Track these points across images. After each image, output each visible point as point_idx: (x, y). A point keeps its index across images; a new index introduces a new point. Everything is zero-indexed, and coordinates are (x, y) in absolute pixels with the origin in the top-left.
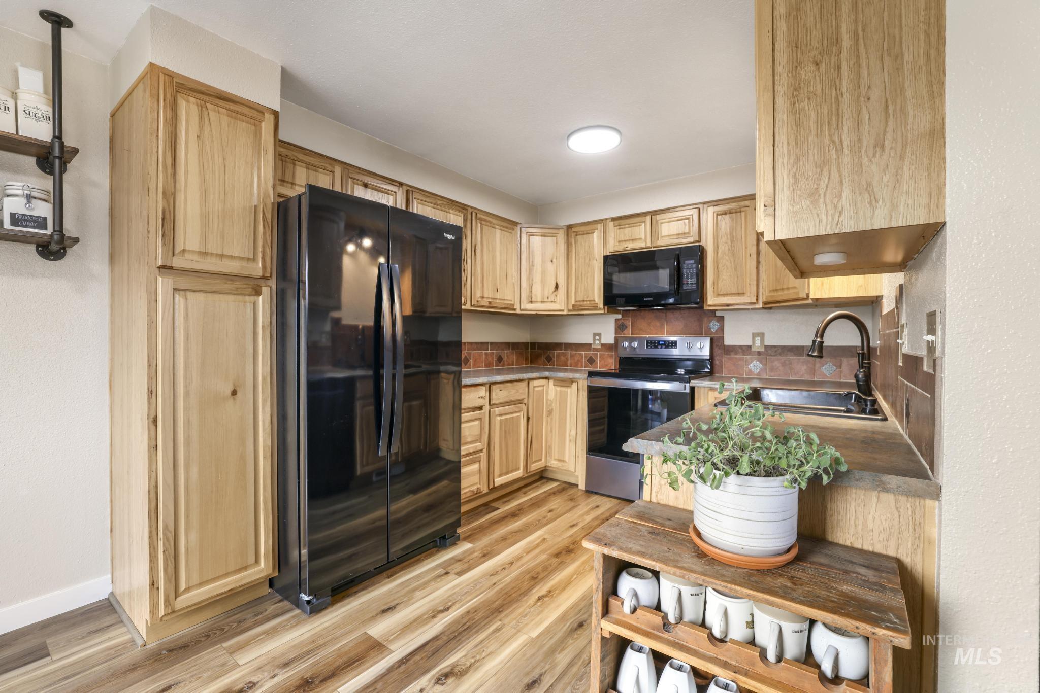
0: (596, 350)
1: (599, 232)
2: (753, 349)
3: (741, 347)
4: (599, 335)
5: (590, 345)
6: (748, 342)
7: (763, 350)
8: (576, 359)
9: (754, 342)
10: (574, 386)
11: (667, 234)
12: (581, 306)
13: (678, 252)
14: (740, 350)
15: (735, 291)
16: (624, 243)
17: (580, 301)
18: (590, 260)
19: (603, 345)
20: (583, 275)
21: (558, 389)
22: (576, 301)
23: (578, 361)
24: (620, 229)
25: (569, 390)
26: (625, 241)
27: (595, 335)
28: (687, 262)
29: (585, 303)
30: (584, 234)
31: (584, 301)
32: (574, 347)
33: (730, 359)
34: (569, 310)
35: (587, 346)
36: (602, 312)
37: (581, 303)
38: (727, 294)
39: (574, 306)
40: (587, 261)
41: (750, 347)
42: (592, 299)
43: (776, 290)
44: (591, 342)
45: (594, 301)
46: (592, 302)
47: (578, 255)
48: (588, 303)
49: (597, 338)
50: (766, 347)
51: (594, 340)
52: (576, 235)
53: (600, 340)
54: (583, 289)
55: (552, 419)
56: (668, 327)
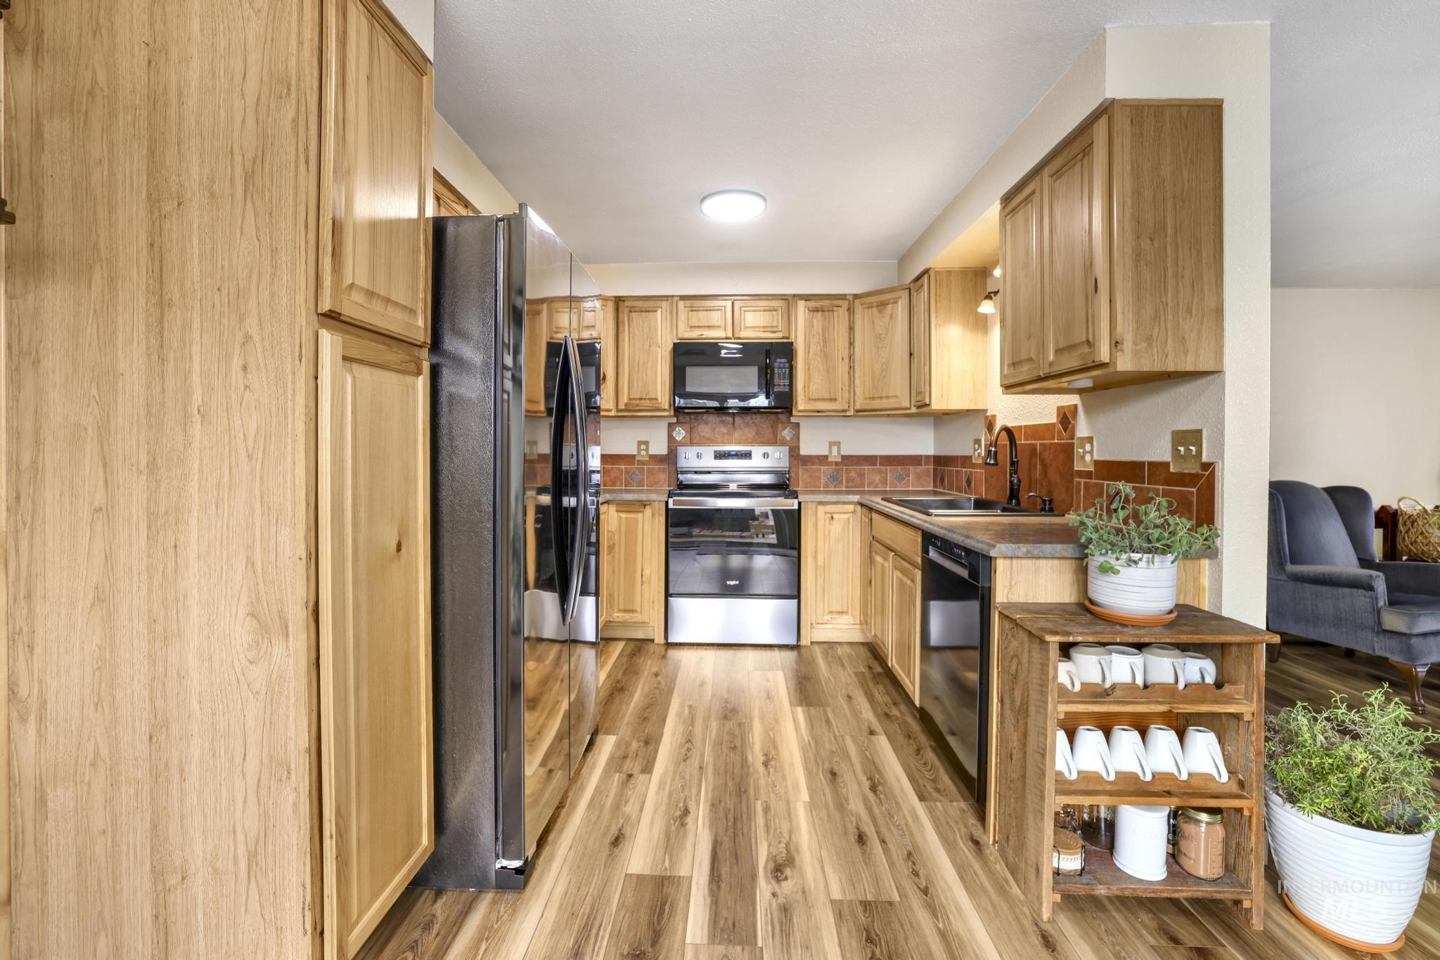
0: (641, 462)
1: (664, 312)
2: (830, 459)
3: (818, 457)
4: (646, 443)
5: (634, 456)
6: (825, 452)
7: (840, 460)
8: (613, 475)
9: (830, 451)
10: (648, 511)
11: (751, 325)
12: (638, 406)
13: (768, 348)
14: (817, 461)
15: (827, 396)
16: (697, 329)
17: (636, 399)
18: (650, 346)
19: (652, 457)
20: (641, 365)
21: (623, 515)
22: (630, 399)
23: (616, 477)
24: (692, 311)
25: (640, 515)
26: (699, 327)
27: (640, 443)
28: (778, 360)
29: (643, 401)
30: (641, 311)
31: (641, 399)
32: (609, 460)
33: (807, 470)
34: (618, 411)
35: (629, 459)
36: (666, 414)
37: (638, 402)
38: (819, 399)
39: (626, 405)
40: (646, 347)
41: (826, 457)
42: (654, 397)
43: (873, 398)
44: (634, 452)
45: (656, 399)
46: (654, 402)
47: (633, 338)
48: (648, 401)
49: (643, 447)
50: (843, 457)
51: (639, 450)
52: (631, 312)
53: (647, 450)
54: (640, 383)
55: (614, 557)
56: (737, 434)
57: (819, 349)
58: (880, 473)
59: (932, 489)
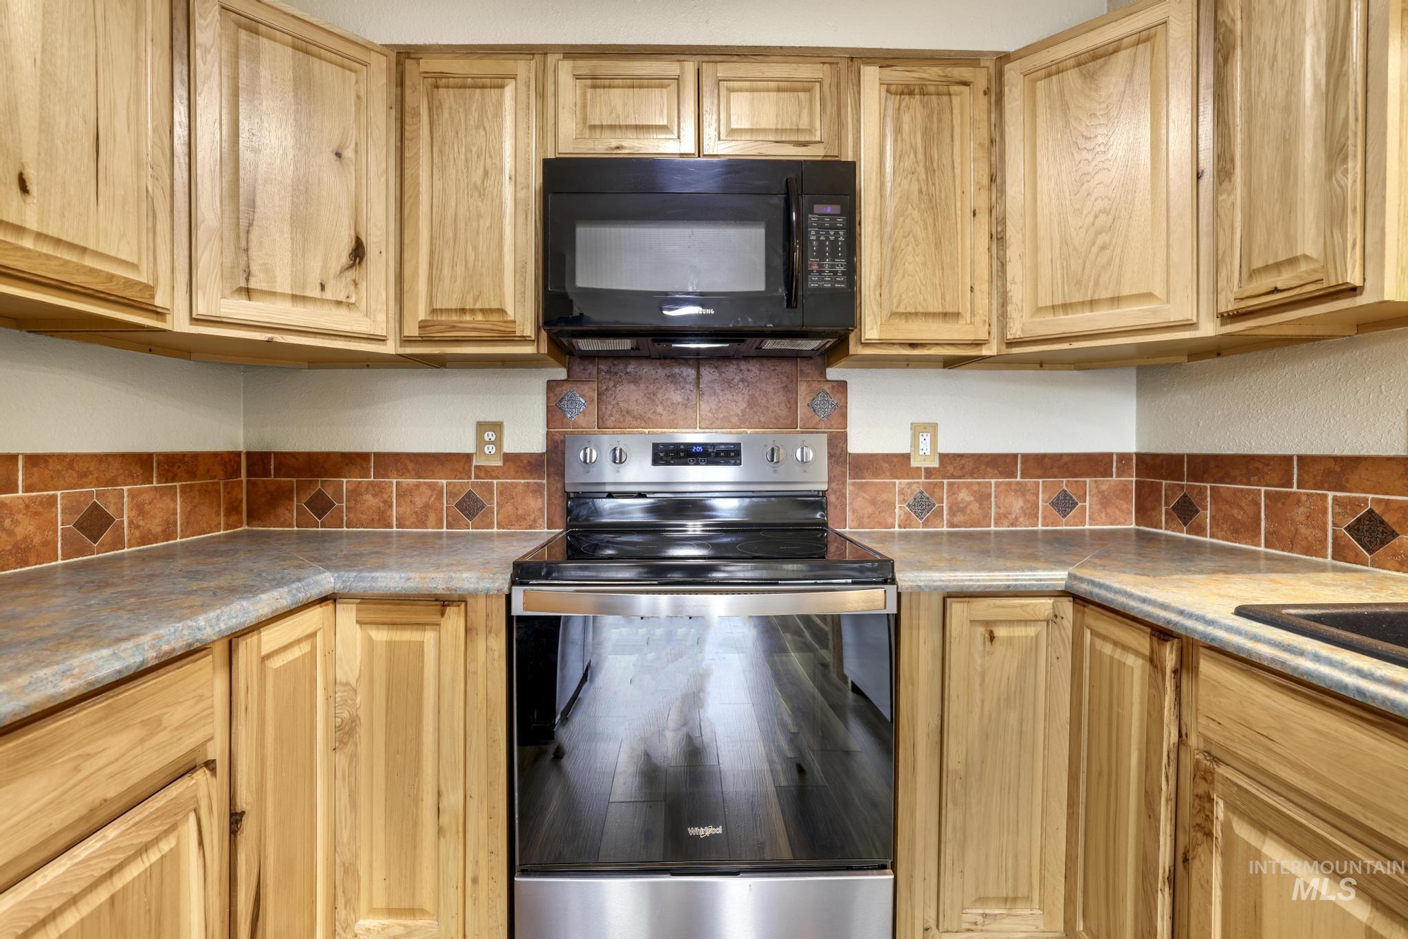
0: (484, 471)
1: (522, 88)
2: (914, 464)
3: (887, 457)
4: (497, 427)
5: (468, 457)
6: (899, 445)
7: (936, 464)
8: (419, 501)
9: (915, 443)
11: (745, 124)
12: (453, 327)
13: (791, 175)
14: (886, 465)
15: (934, 306)
16: (607, 133)
17: (448, 311)
18: (486, 174)
19: (508, 457)
20: (462, 226)
21: (381, 635)
22: (434, 311)
23: (426, 506)
24: (594, 87)
25: (429, 637)
26: (612, 127)
27: (482, 427)
28: (818, 208)
29: (468, 318)
30: (464, 87)
31: (463, 311)
32: (410, 466)
33: (862, 487)
34: (407, 341)
35: (457, 462)
36: (529, 350)
37: (454, 318)
38: (916, 314)
39: (423, 326)
40: (477, 177)
41: (906, 457)
42: (494, 305)
43: (1066, 307)
44: (469, 448)
45: (502, 311)
46: (495, 318)
47: (441, 152)
48: (479, 317)
49: (489, 436)
50: (943, 457)
51: (480, 442)
52: (437, 87)
53: (498, 443)
54: (460, 270)
55: (353, 757)
56: (706, 406)
57: (915, 188)
58: (1023, 494)
59: (1133, 526)
